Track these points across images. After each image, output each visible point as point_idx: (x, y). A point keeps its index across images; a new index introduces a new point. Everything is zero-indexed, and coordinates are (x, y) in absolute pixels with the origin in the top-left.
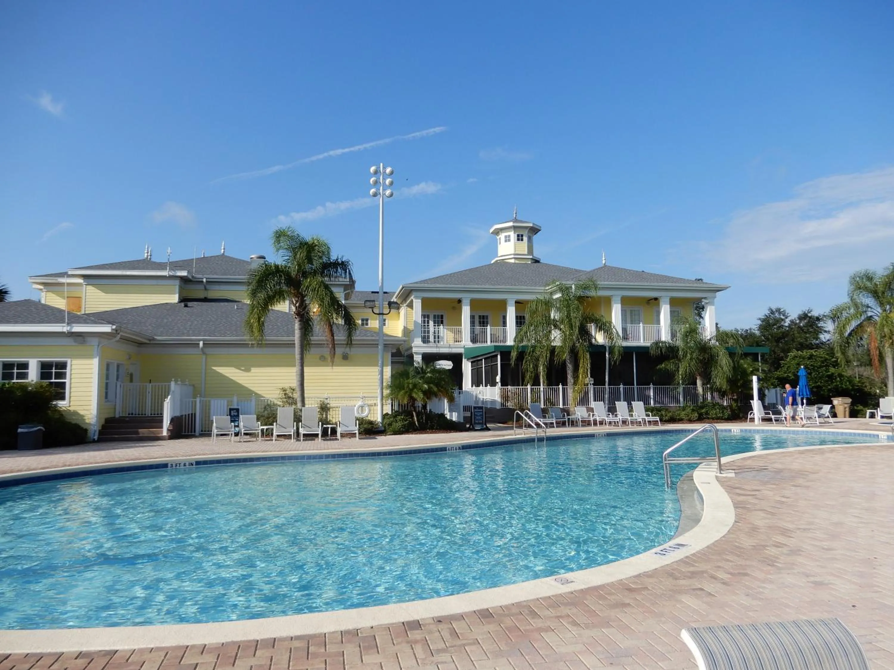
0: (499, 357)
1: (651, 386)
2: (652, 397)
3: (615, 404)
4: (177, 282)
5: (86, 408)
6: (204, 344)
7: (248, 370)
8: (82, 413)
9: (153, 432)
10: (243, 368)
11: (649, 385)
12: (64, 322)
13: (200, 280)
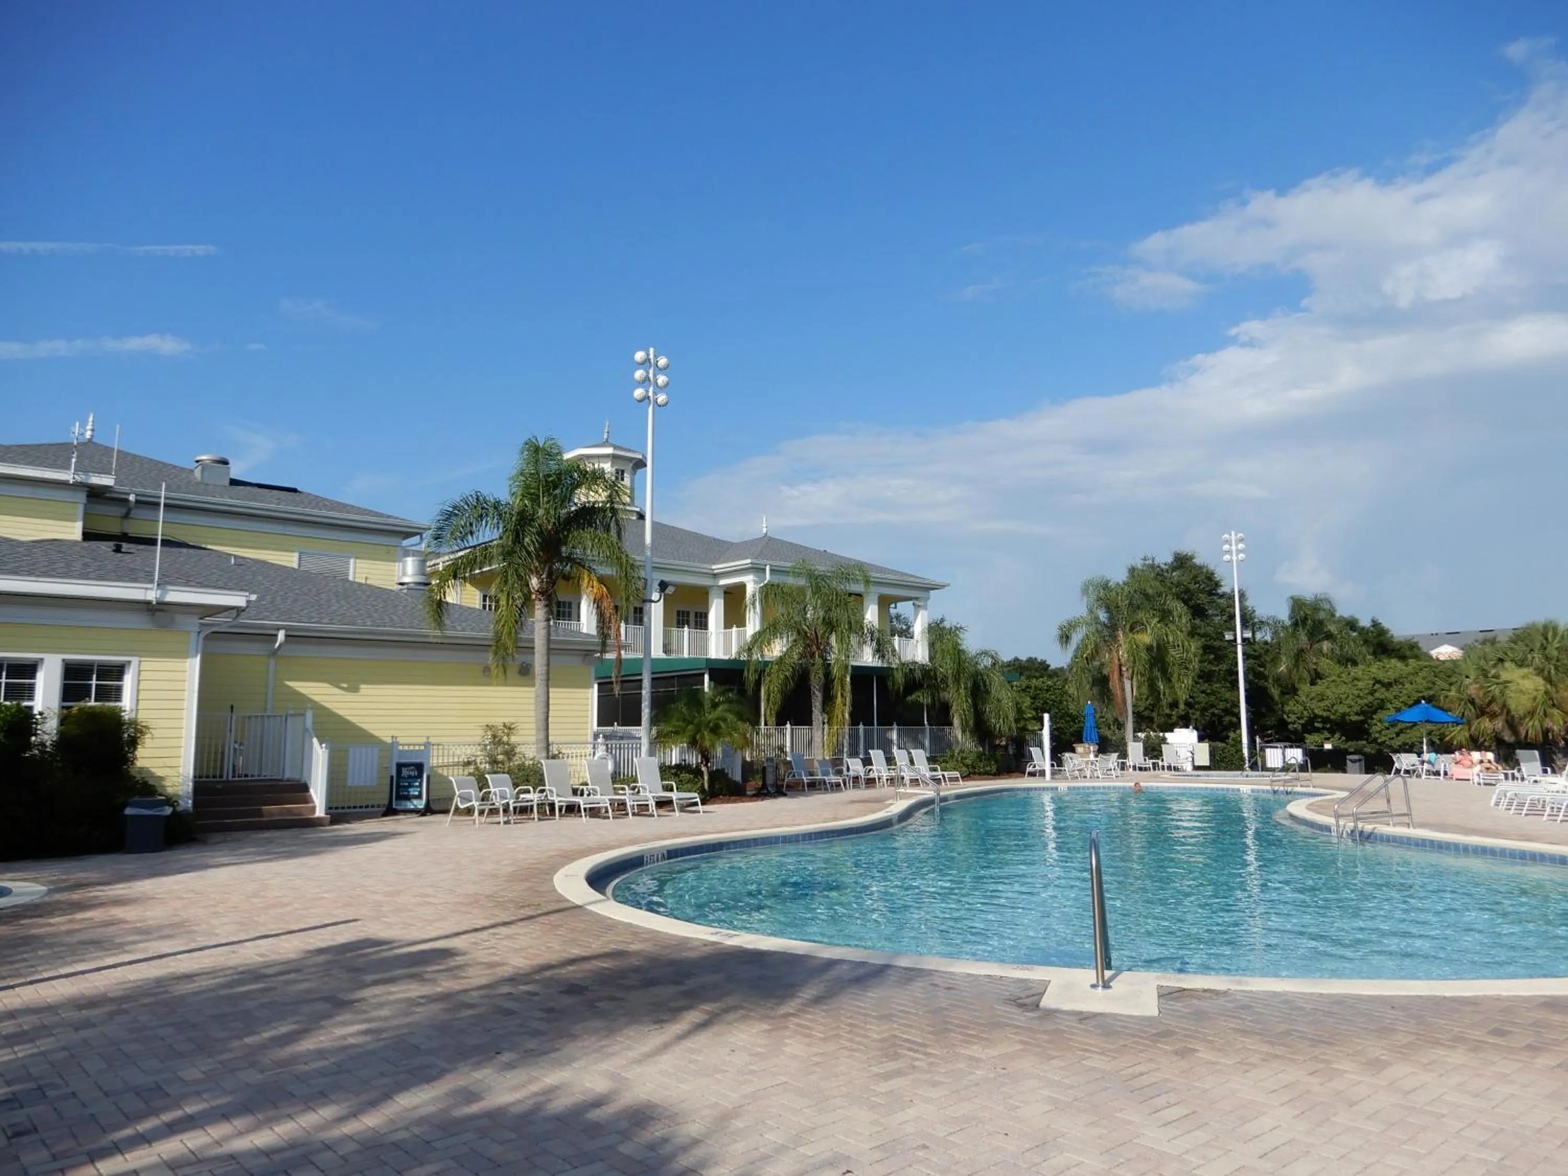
0: (706, 677)
1: (895, 726)
2: (895, 742)
3: (869, 754)
4: (82, 497)
5: (168, 762)
6: (287, 636)
7: (353, 689)
8: (159, 773)
9: (289, 811)
10: (345, 685)
11: (892, 725)
12: (152, 582)
13: (124, 496)
